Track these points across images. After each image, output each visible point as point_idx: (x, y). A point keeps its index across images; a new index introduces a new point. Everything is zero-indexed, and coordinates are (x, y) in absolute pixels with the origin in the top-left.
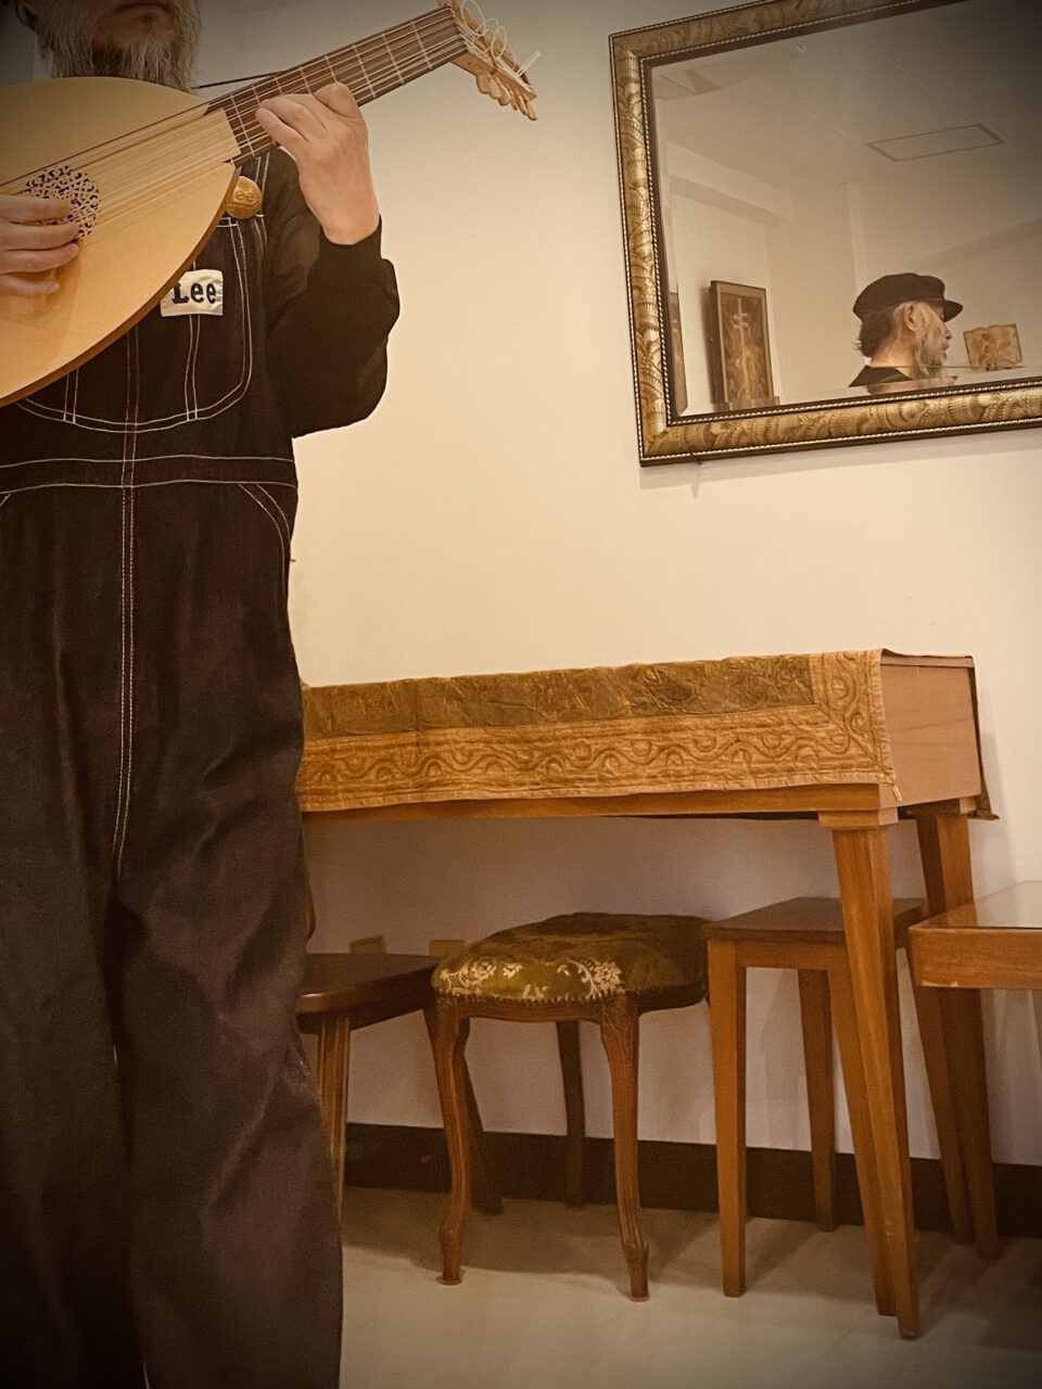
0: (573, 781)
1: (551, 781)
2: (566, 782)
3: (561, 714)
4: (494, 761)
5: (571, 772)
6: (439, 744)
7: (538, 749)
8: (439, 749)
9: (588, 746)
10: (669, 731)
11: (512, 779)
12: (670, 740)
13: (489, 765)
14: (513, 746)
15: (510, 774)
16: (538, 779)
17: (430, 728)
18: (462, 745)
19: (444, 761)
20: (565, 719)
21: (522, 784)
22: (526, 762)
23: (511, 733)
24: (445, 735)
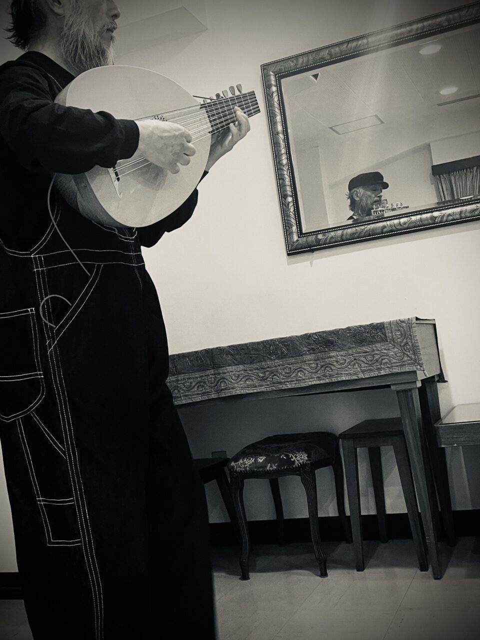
0: (284, 382)
1: (274, 383)
2: (281, 383)
3: (277, 356)
4: (249, 378)
5: (283, 379)
6: (225, 373)
7: (268, 371)
8: (224, 375)
9: (290, 368)
10: (325, 359)
11: (257, 385)
12: (326, 362)
13: (247, 379)
14: (257, 371)
15: (256, 382)
16: (268, 383)
17: (220, 367)
18: (234, 373)
19: (227, 380)
20: (278, 358)
21: (261, 386)
22: (263, 377)
23: (255, 366)
24: (227, 369)
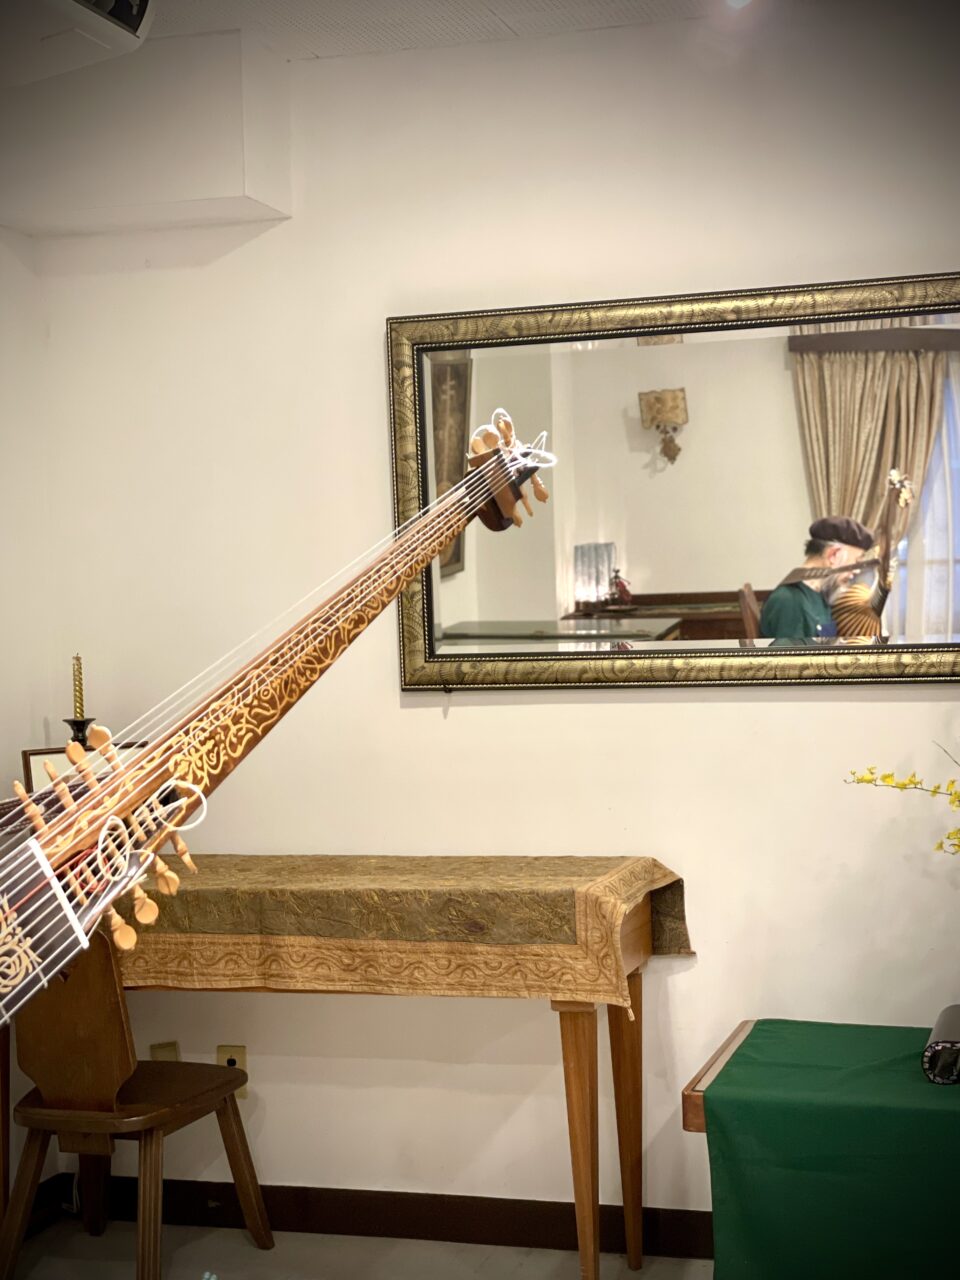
0: (387, 982)
1: (368, 980)
3: (380, 932)
4: (322, 962)
5: (386, 976)
6: (280, 946)
7: (360, 957)
8: (279, 950)
9: (402, 959)
10: (465, 954)
11: (337, 977)
12: (466, 960)
13: (318, 965)
14: (339, 952)
15: (335, 973)
17: (272, 934)
18: (297, 948)
19: (283, 960)
20: (386, 938)
21: (344, 981)
22: (349, 965)
23: (342, 943)
24: (284, 940)
